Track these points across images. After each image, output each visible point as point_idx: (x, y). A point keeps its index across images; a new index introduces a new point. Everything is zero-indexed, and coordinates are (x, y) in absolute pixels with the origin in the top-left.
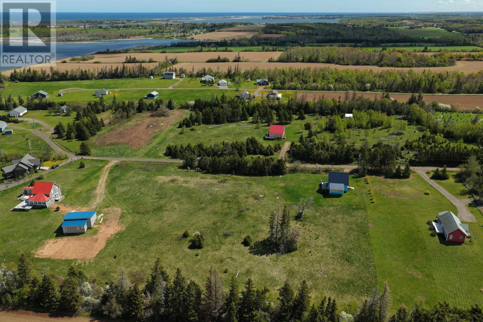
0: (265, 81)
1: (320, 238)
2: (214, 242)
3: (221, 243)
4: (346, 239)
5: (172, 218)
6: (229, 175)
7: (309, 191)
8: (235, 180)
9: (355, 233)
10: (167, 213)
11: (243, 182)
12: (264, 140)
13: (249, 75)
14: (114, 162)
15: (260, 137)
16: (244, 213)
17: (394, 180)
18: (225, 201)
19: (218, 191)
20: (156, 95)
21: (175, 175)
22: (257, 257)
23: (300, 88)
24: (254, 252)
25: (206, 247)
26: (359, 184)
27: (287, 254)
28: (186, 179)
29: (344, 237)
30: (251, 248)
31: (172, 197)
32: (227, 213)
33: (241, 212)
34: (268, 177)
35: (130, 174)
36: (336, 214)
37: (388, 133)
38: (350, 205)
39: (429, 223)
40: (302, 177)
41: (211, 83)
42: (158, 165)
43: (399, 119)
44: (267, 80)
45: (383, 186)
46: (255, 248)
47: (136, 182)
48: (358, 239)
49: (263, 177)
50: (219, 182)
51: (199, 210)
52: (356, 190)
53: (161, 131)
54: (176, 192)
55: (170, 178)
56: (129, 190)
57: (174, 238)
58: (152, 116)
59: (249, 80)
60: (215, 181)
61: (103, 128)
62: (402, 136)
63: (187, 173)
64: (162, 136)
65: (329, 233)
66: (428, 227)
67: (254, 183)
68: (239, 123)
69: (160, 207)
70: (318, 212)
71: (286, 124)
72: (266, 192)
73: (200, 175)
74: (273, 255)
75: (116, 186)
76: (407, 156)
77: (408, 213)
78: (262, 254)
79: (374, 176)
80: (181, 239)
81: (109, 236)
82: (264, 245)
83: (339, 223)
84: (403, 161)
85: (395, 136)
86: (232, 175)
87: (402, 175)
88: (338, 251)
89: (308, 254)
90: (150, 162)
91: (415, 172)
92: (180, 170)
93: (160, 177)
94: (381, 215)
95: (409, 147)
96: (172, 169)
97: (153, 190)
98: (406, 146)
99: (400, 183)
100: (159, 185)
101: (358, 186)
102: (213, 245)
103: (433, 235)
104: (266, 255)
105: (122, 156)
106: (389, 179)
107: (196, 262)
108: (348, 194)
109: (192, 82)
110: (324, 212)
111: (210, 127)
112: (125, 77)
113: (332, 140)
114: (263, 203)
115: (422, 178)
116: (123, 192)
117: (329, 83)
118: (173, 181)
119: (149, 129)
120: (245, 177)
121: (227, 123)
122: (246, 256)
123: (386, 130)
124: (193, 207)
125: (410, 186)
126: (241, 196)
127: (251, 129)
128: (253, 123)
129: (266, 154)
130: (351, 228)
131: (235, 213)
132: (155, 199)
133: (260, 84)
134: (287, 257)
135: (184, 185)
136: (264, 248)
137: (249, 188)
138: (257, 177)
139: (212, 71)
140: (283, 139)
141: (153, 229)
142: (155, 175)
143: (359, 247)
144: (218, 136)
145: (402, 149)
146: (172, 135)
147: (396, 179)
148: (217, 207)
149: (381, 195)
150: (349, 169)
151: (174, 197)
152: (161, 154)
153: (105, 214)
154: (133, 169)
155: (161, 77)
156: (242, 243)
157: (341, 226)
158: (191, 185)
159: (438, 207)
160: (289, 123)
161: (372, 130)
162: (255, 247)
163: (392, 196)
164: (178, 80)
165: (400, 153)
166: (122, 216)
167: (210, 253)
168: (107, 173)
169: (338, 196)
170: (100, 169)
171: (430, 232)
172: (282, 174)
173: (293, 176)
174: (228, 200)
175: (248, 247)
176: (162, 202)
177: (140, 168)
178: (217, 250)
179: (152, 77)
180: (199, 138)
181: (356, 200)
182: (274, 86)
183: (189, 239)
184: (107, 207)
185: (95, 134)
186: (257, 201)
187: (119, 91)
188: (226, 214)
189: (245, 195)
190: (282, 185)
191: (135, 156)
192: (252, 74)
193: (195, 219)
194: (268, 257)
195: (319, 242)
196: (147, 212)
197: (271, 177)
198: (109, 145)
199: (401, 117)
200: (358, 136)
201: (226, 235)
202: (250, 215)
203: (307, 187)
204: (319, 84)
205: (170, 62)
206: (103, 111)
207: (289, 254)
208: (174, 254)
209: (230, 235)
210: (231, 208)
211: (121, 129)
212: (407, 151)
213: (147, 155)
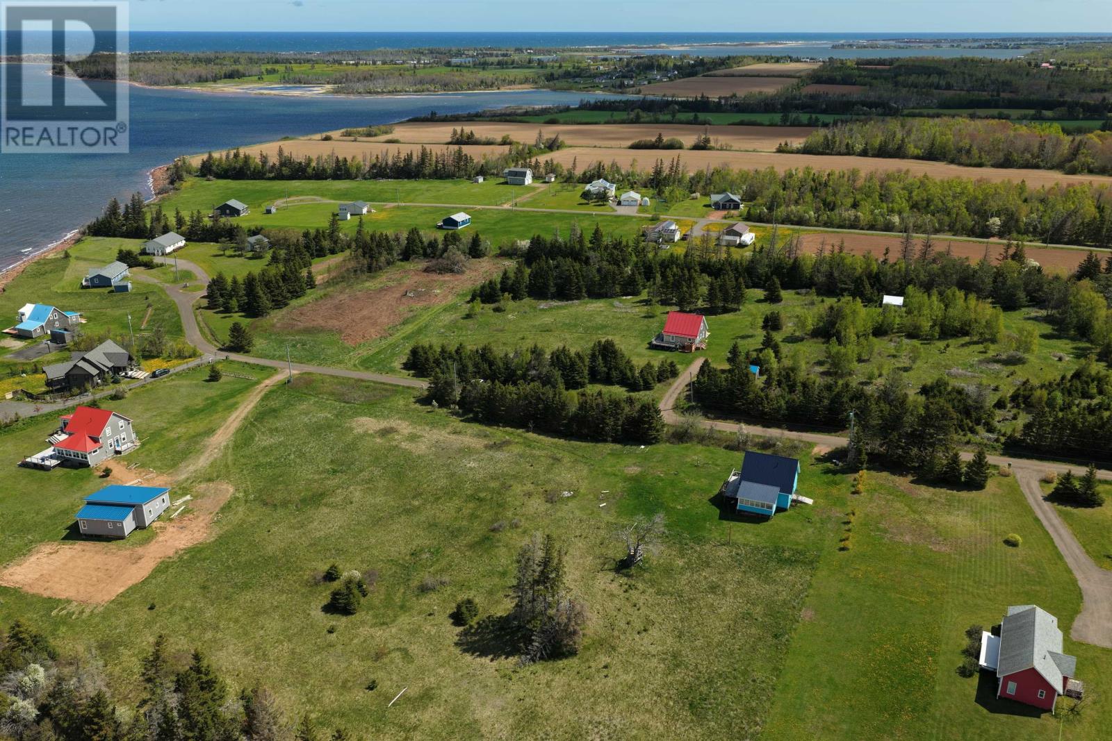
0: (732, 200)
1: (654, 632)
2: (388, 602)
3: (402, 607)
4: (720, 644)
5: (330, 525)
6: (520, 431)
7: (692, 496)
8: (528, 444)
9: (753, 631)
10: (326, 510)
11: (543, 453)
12: (649, 348)
13: (702, 184)
14: (288, 371)
15: (642, 341)
16: (498, 536)
17: (937, 490)
18: (474, 498)
19: (471, 469)
20: (463, 222)
21: (399, 419)
22: (468, 657)
23: (814, 220)
24: (467, 643)
25: (364, 613)
26: (834, 491)
27: (545, 664)
28: (418, 430)
29: (717, 638)
30: (465, 633)
31: (361, 471)
32: (459, 530)
33: (494, 530)
34: (611, 446)
35: (304, 406)
36: (728, 569)
37: (982, 357)
38: (776, 550)
39: (974, 634)
40: (696, 454)
41: (602, 197)
42: (375, 389)
43: (1036, 319)
44: (736, 198)
45: (897, 505)
46: (474, 634)
47: (306, 425)
48: (754, 649)
49: (600, 445)
50: (486, 447)
51: (399, 515)
52: (813, 508)
53: (426, 309)
54: (376, 460)
55: (384, 424)
56: (281, 443)
57: (306, 577)
58: (427, 270)
59: (698, 195)
60: (478, 443)
61: (308, 291)
62: (1017, 368)
63: (430, 415)
64: (425, 319)
65: (682, 620)
66: (966, 642)
67: (567, 459)
68: (616, 302)
69: (321, 495)
70: (683, 557)
71: (726, 310)
72: (584, 487)
73: (456, 423)
74: (511, 658)
75: (258, 430)
76: (1007, 428)
77: (929, 593)
78: (483, 653)
79: (885, 474)
80: (317, 584)
81: (171, 553)
82: (502, 629)
83: (725, 594)
84: (989, 439)
85: (997, 366)
86: (528, 431)
87: (963, 479)
88: (680, 674)
89: (598, 671)
90: (362, 381)
91: (1006, 475)
92: (417, 405)
93: (364, 420)
94: (848, 590)
95: (1021, 400)
96: (401, 402)
97: (332, 449)
98: (1014, 398)
99: (950, 503)
100: (349, 438)
101: (826, 496)
102: (382, 611)
103: (964, 673)
104: (491, 657)
105: (312, 360)
106: (923, 487)
107: (320, 649)
108: (789, 516)
109: (565, 194)
110: (699, 558)
111: (543, 305)
112: (424, 176)
113: (820, 363)
114: (559, 514)
115: (1022, 495)
116: (264, 448)
117: (891, 211)
118: (385, 432)
119: (404, 300)
120: (556, 440)
121: (587, 300)
122: (444, 653)
123: (980, 347)
124: (393, 503)
125: (974, 513)
126: (518, 489)
127: (631, 319)
128: (647, 302)
129: (633, 386)
130: (748, 616)
131: (479, 529)
132: (323, 472)
133: (718, 206)
134: (542, 673)
135: (404, 445)
136: (496, 638)
137: (549, 469)
138: (584, 444)
139: (618, 171)
140: (697, 349)
141: (270, 550)
142: (357, 414)
143: (745, 673)
144: (547, 330)
145: (1000, 405)
146: (447, 318)
147: (943, 490)
148: (446, 512)
149: (878, 529)
150: (829, 446)
151: (365, 475)
152: (397, 364)
153: (195, 497)
154: (316, 395)
155: (502, 180)
156: (452, 616)
157: (727, 606)
158: (420, 448)
159: (1028, 587)
160: (735, 310)
161: (941, 344)
162: (477, 629)
163: (907, 538)
164: (533, 189)
165: (991, 415)
166: (226, 508)
167: (364, 631)
168: (258, 399)
169: (759, 518)
170: (249, 386)
171: (961, 661)
172: (648, 442)
173: (676, 449)
174: (482, 495)
175: (460, 629)
176: (332, 482)
177: (332, 394)
178: (384, 624)
179: (481, 180)
180: (502, 331)
181: (802, 535)
182: (749, 212)
183: (336, 585)
184: (210, 480)
185: (286, 305)
186: (549, 505)
187: (394, 207)
188: (455, 533)
189: (529, 487)
190: (634, 470)
191: (340, 362)
192: (709, 181)
193: (379, 534)
194: (495, 663)
195: (644, 643)
196: (285, 504)
197: (618, 446)
198: (300, 332)
199: (1043, 313)
200: (894, 356)
201: (424, 589)
202: (512, 542)
203: (691, 482)
204: (863, 215)
205: (542, 146)
206: (333, 252)
207: (550, 664)
208: (284, 619)
209: (433, 589)
210: (477, 517)
211: (342, 297)
212: (1014, 411)
213: (366, 363)
